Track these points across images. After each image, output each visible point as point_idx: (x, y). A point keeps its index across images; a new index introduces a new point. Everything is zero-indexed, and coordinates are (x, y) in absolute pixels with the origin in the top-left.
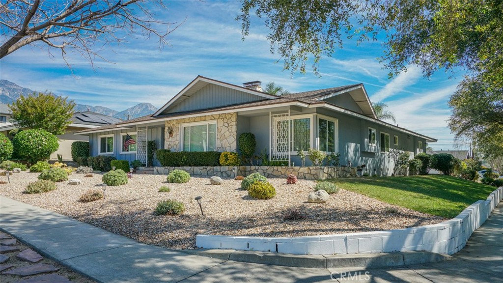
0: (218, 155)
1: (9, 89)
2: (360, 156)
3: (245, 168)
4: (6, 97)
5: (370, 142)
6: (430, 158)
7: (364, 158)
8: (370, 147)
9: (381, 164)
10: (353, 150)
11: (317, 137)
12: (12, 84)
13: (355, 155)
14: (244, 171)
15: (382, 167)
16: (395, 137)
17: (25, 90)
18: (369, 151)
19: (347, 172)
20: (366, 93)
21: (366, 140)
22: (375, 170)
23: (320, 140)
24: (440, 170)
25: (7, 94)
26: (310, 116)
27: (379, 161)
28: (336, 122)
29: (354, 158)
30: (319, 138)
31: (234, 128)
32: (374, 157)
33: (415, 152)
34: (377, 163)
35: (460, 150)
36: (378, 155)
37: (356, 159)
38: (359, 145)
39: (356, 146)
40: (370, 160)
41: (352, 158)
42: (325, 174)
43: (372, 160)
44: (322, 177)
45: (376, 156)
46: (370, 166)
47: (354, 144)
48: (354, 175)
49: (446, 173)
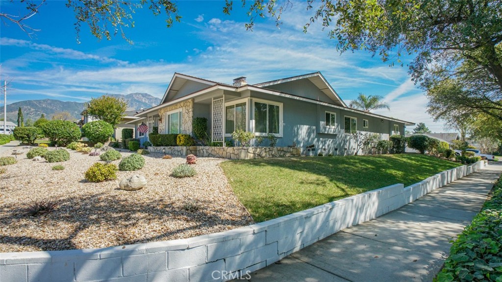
0: (175, 136)
1: (148, 99)
2: (316, 137)
3: (196, 148)
4: (146, 103)
5: (327, 125)
6: (402, 139)
7: (321, 139)
8: (327, 129)
9: (345, 144)
10: (305, 132)
11: (251, 119)
12: (149, 95)
13: (309, 136)
14: (194, 151)
15: (346, 147)
16: (364, 121)
17: (156, 98)
18: (326, 133)
19: (285, 151)
20: (326, 81)
21: (322, 123)
22: (336, 149)
23: (256, 123)
24: (417, 148)
25: (147, 102)
26: (246, 100)
27: (343, 142)
28: (281, 106)
29: (307, 138)
30: (254, 121)
31: (191, 114)
32: (335, 138)
33: (390, 133)
34: (340, 144)
35: (450, 132)
36: (341, 136)
37: (310, 140)
38: (314, 127)
39: (310, 128)
40: (330, 141)
41: (304, 139)
42: (249, 154)
43: (333, 141)
44: (245, 157)
45: (338, 137)
46: (330, 146)
47: (308, 126)
48: (297, 154)
49: (422, 153)
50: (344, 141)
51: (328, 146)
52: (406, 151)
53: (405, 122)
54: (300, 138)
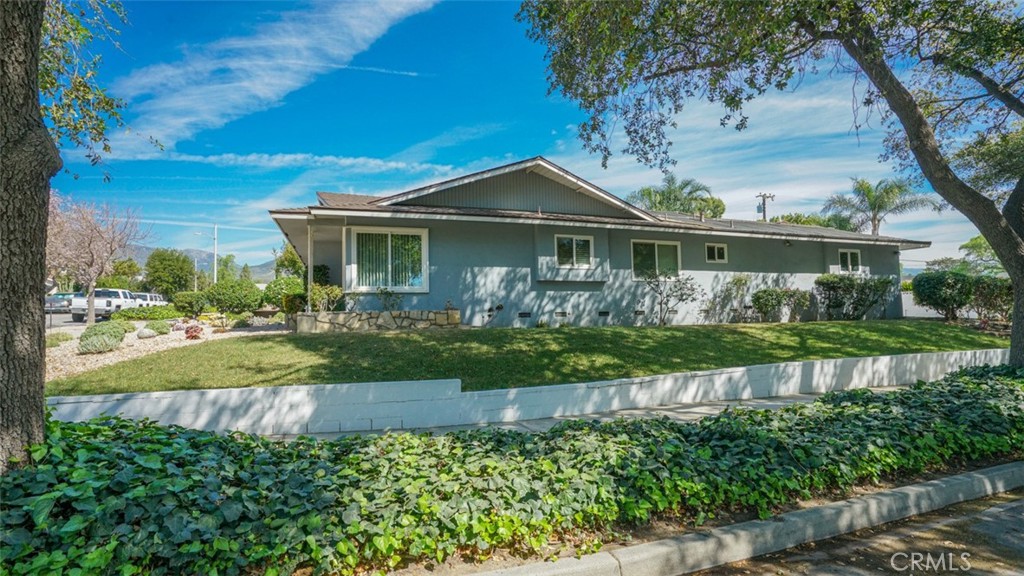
2: (532, 289)
5: (563, 263)
7: (550, 293)
8: (562, 272)
9: (635, 301)
10: (497, 280)
11: (349, 262)
13: (509, 287)
15: (639, 309)
18: (559, 279)
20: (567, 172)
21: (547, 259)
27: (627, 297)
29: (503, 293)
30: (355, 266)
32: (600, 289)
33: (826, 273)
34: (617, 302)
36: (622, 285)
37: (513, 295)
38: (527, 270)
39: (514, 271)
40: (580, 296)
41: (492, 294)
42: (320, 325)
43: (590, 296)
44: (311, 328)
45: (610, 287)
46: (581, 307)
47: (504, 270)
48: (449, 324)
50: (634, 295)
51: (576, 307)
52: (904, 315)
53: (898, 241)
54: (481, 293)
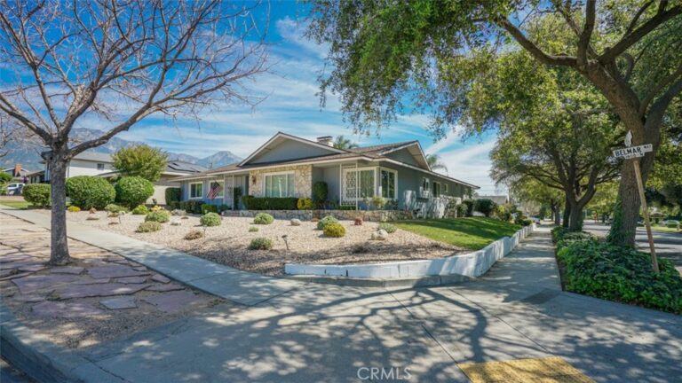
0: (296, 200)
2: (416, 201)
3: (319, 212)
5: (424, 190)
7: (419, 203)
8: (424, 194)
9: (433, 208)
10: (410, 197)
11: (380, 186)
13: (412, 200)
14: (318, 214)
16: (445, 186)
18: (423, 197)
19: (404, 215)
20: (421, 148)
21: (421, 188)
22: (428, 213)
23: (382, 188)
24: (482, 212)
26: (374, 169)
27: (432, 206)
28: (396, 173)
29: (411, 203)
31: (310, 178)
32: (428, 202)
33: (462, 198)
34: (430, 208)
36: (431, 201)
38: (415, 192)
43: (426, 205)
47: (411, 191)
48: (411, 217)
49: (487, 216)
51: (424, 209)
52: (474, 215)
54: (407, 203)
